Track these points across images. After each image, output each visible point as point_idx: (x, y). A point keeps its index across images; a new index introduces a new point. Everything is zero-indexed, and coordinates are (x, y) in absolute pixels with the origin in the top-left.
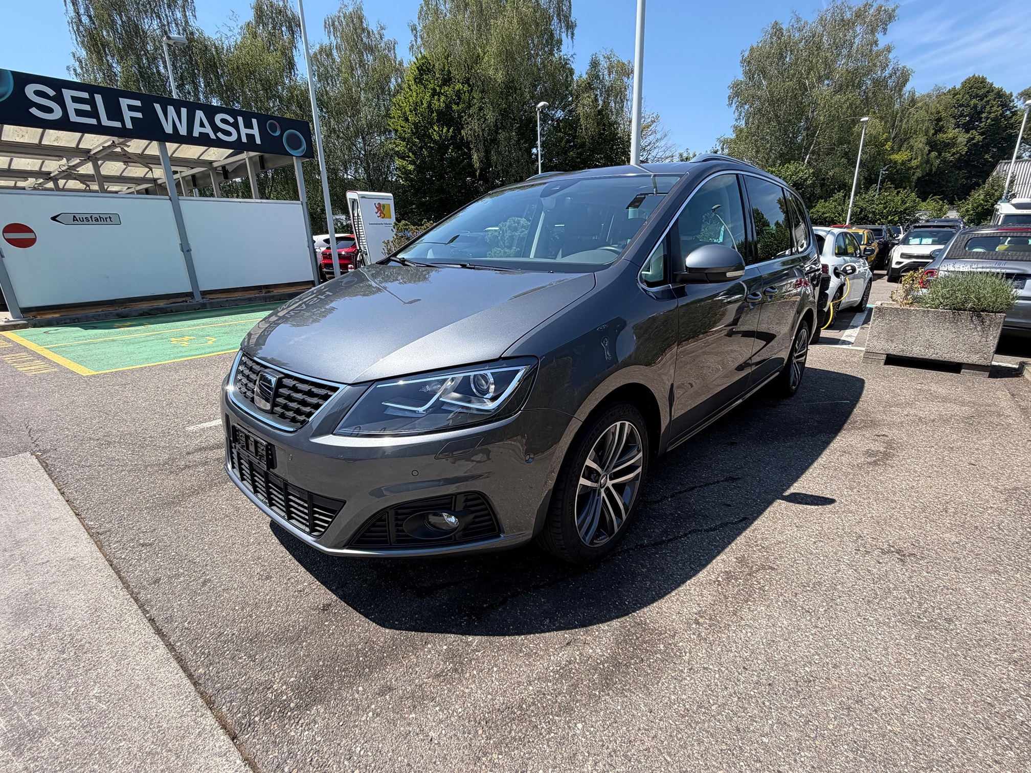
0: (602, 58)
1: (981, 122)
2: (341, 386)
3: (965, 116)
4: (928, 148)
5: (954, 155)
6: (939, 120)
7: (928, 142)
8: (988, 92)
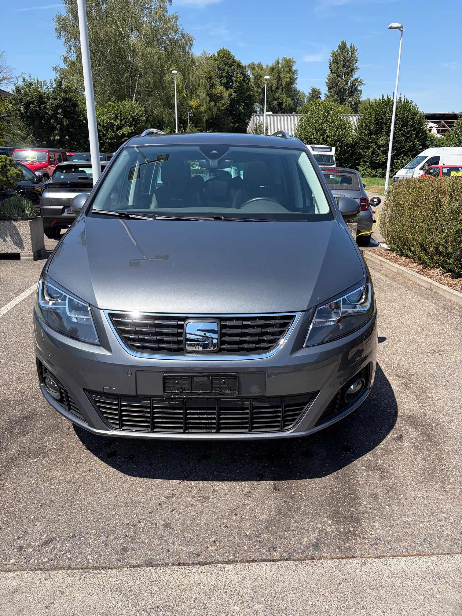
1: (233, 84)
2: (297, 315)
3: (224, 77)
4: (208, 99)
5: (223, 105)
6: (210, 78)
7: (208, 94)
8: (233, 62)
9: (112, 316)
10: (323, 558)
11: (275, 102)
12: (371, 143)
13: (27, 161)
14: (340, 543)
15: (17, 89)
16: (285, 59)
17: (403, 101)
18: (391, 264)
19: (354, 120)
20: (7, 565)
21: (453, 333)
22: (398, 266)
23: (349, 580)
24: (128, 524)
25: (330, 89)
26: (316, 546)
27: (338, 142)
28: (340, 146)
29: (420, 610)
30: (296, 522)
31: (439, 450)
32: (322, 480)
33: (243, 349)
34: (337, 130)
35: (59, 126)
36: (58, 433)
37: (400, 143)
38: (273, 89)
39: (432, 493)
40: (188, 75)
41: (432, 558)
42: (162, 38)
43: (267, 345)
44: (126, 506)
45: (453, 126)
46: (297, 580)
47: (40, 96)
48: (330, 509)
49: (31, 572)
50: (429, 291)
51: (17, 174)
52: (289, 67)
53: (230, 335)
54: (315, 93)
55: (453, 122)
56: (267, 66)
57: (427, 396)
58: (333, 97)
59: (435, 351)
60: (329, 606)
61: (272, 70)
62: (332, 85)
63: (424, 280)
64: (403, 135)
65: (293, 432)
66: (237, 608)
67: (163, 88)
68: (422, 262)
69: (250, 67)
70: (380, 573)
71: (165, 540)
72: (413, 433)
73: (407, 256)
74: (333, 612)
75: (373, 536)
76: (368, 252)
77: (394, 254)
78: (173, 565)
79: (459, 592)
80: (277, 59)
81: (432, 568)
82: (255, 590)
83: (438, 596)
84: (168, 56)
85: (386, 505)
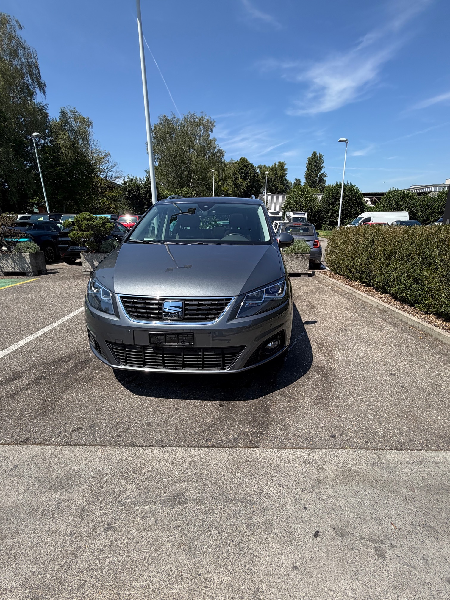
0: (69, 112)
1: (249, 177)
2: (232, 298)
3: (243, 174)
4: (234, 186)
5: (243, 190)
6: (235, 174)
7: (233, 184)
8: (249, 165)
9: (122, 297)
10: (239, 447)
11: (273, 188)
12: (330, 210)
13: (127, 222)
14: (251, 438)
15: (124, 183)
16: (279, 162)
17: (349, 185)
18: (329, 279)
19: (319, 197)
20: (49, 441)
21: (359, 319)
22: (333, 280)
23: (251, 461)
24: (126, 422)
25: (307, 179)
26: (236, 439)
27: (309, 210)
28: (311, 212)
29: (291, 482)
30: (228, 425)
31: (330, 386)
32: (251, 402)
33: (198, 319)
34: (309, 203)
35: (147, 203)
36: (103, 369)
37: (348, 210)
38: (272, 180)
39: (318, 412)
40: (222, 173)
41: (307, 451)
42: (206, 152)
43: (212, 316)
44: (128, 412)
45: (381, 200)
46: (218, 459)
47: (137, 186)
48: (251, 419)
49: (62, 446)
50: (350, 294)
51: (111, 227)
52: (282, 167)
53: (191, 310)
54: (298, 182)
55: (380, 198)
56: (269, 167)
57: (332, 355)
58: (308, 184)
59: (344, 329)
60: (234, 475)
61: (272, 168)
62: (308, 177)
63: (348, 288)
64: (349, 205)
65: (229, 370)
66: (177, 473)
67: (207, 180)
68: (348, 278)
69: (258, 167)
70: (272, 457)
71: (145, 432)
72: (317, 376)
73: (340, 274)
74: (235, 479)
75: (273, 435)
76: (317, 272)
77: (333, 273)
78: (146, 446)
79: (320, 473)
80: (275, 162)
81: (306, 456)
82: (191, 463)
83: (305, 474)
84: (210, 162)
85: (287, 417)
